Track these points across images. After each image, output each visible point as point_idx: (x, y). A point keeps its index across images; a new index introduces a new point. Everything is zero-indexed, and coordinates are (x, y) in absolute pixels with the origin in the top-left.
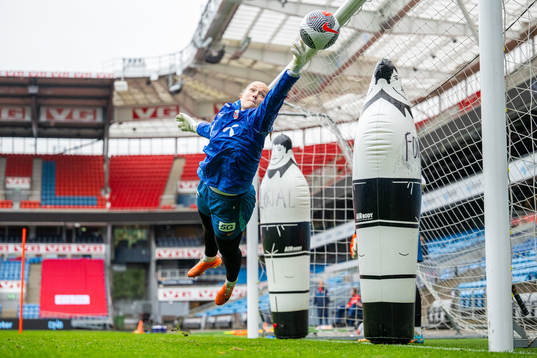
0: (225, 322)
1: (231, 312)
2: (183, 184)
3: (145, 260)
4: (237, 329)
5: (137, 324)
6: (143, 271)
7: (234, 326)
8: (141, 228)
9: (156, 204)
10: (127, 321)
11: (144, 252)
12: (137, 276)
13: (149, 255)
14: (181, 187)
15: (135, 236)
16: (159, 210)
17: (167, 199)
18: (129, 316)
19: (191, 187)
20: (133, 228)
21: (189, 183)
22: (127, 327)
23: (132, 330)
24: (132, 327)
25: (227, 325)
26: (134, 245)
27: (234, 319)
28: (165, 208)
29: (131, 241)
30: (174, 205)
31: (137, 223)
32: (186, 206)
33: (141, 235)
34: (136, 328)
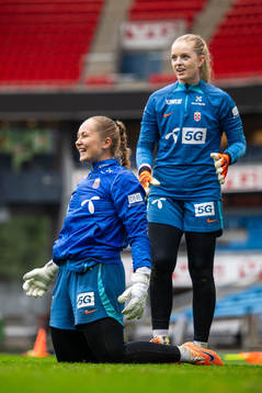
0: (226, 334)
1: (240, 311)
2: (134, 29)
3: (49, 196)
4: (252, 349)
5: (33, 339)
6: (45, 223)
7: (247, 342)
8: (42, 126)
9: (74, 72)
10: (12, 331)
11: (47, 180)
12: (32, 232)
13: (60, 188)
14: (130, 35)
15: (29, 146)
16: (79, 87)
17: (99, 63)
18: (16, 320)
19: (151, 35)
20: (22, 126)
21: (147, 27)
22: (10, 344)
23: (21, 351)
24: (22, 344)
25: (229, 340)
26: (26, 165)
27: (246, 329)
28: (93, 82)
29: (20, 156)
30: (113, 77)
31: (32, 117)
32: (140, 77)
33: (41, 142)
34: (32, 348)
